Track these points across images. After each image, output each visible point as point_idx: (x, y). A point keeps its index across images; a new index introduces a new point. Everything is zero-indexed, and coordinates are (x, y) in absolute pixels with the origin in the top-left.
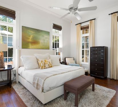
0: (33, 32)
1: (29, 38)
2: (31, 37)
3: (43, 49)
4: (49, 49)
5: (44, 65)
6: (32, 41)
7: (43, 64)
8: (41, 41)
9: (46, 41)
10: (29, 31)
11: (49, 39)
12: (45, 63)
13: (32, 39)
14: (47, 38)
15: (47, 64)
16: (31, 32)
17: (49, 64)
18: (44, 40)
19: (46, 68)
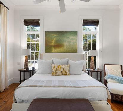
0: (56, 35)
1: (52, 41)
2: (54, 40)
3: (68, 52)
4: (76, 52)
5: (55, 72)
6: (55, 45)
7: (54, 70)
8: (66, 44)
9: (72, 43)
10: (52, 35)
11: (76, 40)
12: (58, 69)
13: (55, 42)
14: (74, 39)
15: (60, 70)
16: (53, 36)
17: (62, 71)
18: (70, 42)
19: (58, 75)
